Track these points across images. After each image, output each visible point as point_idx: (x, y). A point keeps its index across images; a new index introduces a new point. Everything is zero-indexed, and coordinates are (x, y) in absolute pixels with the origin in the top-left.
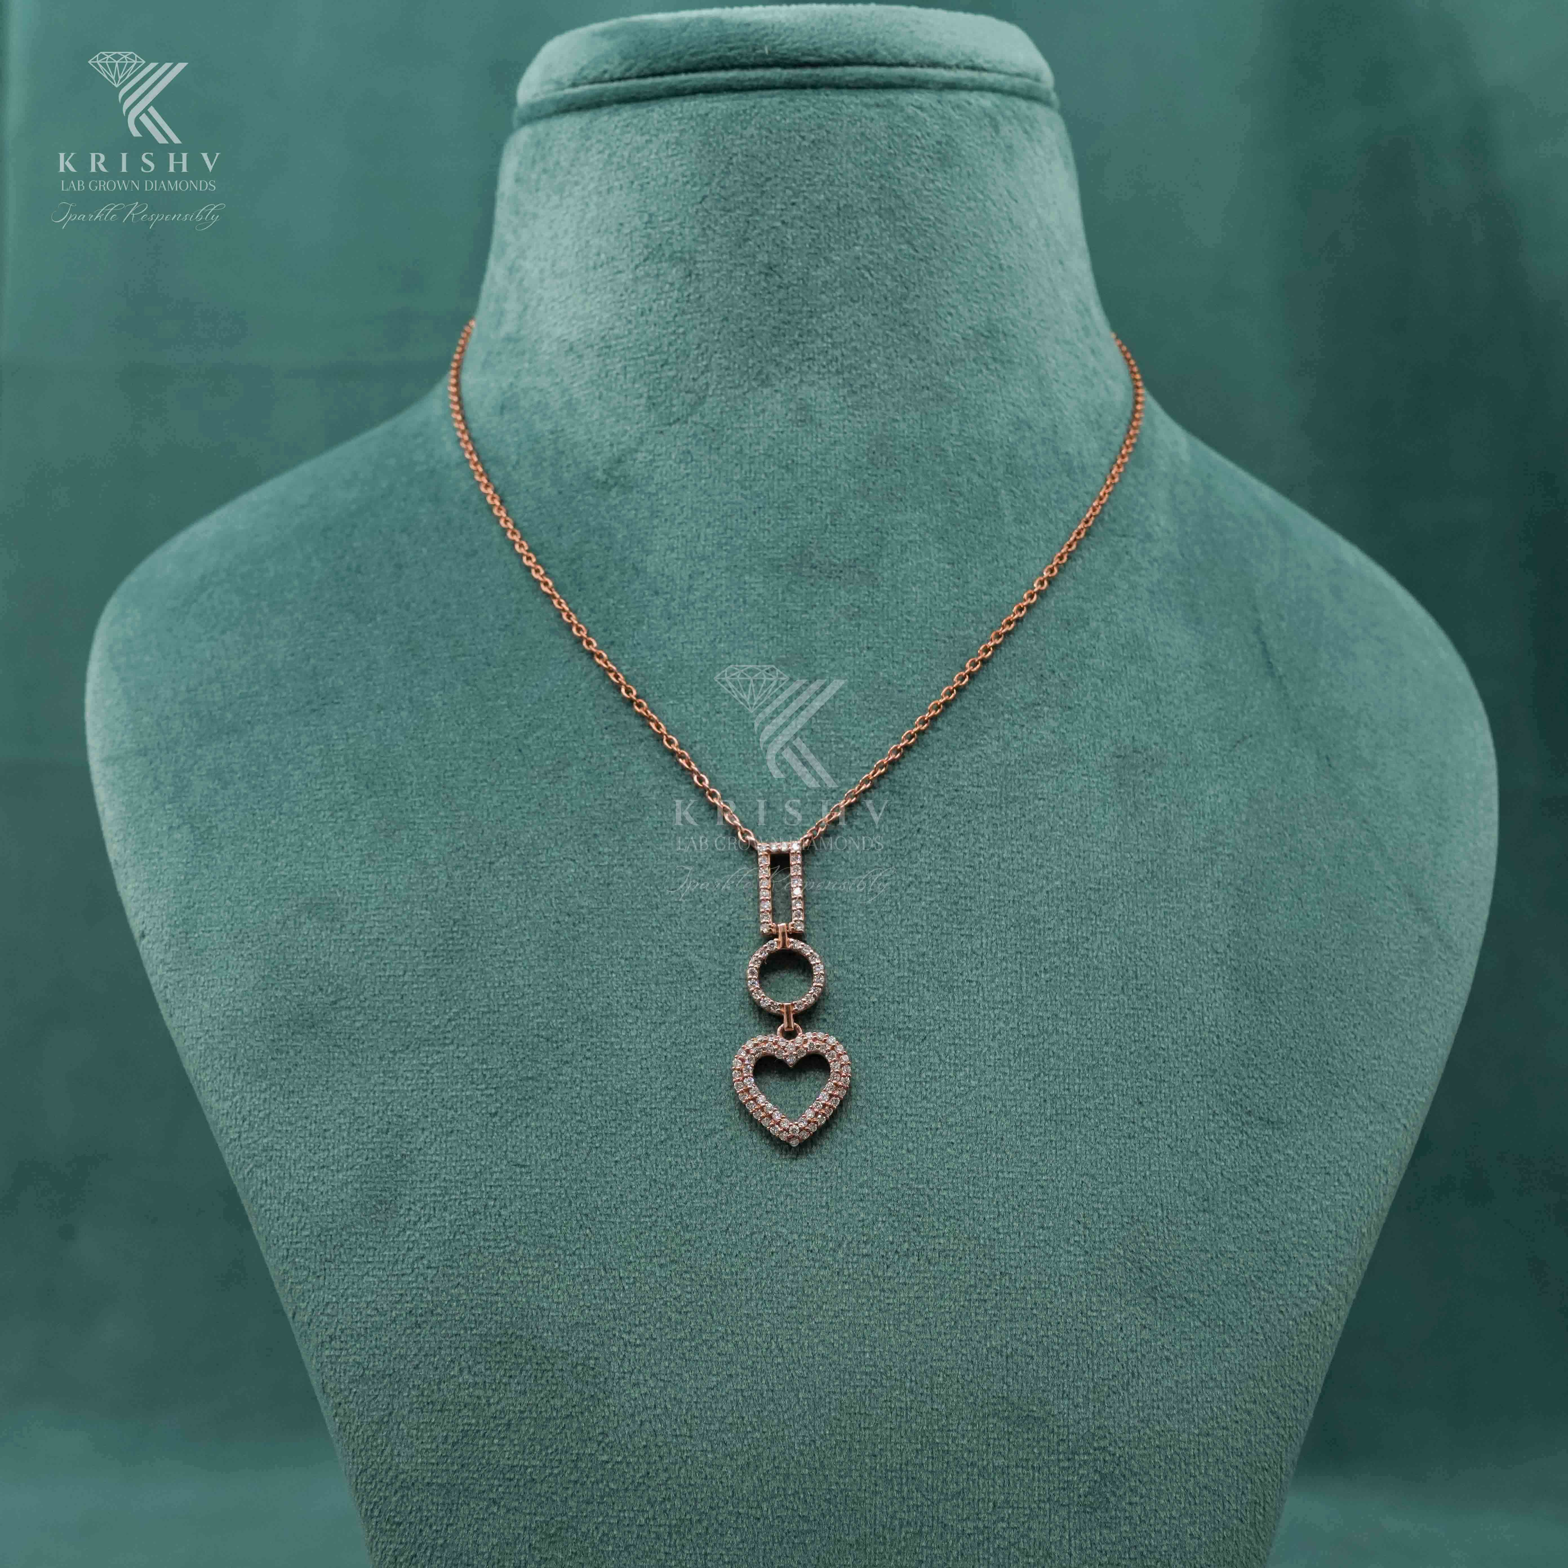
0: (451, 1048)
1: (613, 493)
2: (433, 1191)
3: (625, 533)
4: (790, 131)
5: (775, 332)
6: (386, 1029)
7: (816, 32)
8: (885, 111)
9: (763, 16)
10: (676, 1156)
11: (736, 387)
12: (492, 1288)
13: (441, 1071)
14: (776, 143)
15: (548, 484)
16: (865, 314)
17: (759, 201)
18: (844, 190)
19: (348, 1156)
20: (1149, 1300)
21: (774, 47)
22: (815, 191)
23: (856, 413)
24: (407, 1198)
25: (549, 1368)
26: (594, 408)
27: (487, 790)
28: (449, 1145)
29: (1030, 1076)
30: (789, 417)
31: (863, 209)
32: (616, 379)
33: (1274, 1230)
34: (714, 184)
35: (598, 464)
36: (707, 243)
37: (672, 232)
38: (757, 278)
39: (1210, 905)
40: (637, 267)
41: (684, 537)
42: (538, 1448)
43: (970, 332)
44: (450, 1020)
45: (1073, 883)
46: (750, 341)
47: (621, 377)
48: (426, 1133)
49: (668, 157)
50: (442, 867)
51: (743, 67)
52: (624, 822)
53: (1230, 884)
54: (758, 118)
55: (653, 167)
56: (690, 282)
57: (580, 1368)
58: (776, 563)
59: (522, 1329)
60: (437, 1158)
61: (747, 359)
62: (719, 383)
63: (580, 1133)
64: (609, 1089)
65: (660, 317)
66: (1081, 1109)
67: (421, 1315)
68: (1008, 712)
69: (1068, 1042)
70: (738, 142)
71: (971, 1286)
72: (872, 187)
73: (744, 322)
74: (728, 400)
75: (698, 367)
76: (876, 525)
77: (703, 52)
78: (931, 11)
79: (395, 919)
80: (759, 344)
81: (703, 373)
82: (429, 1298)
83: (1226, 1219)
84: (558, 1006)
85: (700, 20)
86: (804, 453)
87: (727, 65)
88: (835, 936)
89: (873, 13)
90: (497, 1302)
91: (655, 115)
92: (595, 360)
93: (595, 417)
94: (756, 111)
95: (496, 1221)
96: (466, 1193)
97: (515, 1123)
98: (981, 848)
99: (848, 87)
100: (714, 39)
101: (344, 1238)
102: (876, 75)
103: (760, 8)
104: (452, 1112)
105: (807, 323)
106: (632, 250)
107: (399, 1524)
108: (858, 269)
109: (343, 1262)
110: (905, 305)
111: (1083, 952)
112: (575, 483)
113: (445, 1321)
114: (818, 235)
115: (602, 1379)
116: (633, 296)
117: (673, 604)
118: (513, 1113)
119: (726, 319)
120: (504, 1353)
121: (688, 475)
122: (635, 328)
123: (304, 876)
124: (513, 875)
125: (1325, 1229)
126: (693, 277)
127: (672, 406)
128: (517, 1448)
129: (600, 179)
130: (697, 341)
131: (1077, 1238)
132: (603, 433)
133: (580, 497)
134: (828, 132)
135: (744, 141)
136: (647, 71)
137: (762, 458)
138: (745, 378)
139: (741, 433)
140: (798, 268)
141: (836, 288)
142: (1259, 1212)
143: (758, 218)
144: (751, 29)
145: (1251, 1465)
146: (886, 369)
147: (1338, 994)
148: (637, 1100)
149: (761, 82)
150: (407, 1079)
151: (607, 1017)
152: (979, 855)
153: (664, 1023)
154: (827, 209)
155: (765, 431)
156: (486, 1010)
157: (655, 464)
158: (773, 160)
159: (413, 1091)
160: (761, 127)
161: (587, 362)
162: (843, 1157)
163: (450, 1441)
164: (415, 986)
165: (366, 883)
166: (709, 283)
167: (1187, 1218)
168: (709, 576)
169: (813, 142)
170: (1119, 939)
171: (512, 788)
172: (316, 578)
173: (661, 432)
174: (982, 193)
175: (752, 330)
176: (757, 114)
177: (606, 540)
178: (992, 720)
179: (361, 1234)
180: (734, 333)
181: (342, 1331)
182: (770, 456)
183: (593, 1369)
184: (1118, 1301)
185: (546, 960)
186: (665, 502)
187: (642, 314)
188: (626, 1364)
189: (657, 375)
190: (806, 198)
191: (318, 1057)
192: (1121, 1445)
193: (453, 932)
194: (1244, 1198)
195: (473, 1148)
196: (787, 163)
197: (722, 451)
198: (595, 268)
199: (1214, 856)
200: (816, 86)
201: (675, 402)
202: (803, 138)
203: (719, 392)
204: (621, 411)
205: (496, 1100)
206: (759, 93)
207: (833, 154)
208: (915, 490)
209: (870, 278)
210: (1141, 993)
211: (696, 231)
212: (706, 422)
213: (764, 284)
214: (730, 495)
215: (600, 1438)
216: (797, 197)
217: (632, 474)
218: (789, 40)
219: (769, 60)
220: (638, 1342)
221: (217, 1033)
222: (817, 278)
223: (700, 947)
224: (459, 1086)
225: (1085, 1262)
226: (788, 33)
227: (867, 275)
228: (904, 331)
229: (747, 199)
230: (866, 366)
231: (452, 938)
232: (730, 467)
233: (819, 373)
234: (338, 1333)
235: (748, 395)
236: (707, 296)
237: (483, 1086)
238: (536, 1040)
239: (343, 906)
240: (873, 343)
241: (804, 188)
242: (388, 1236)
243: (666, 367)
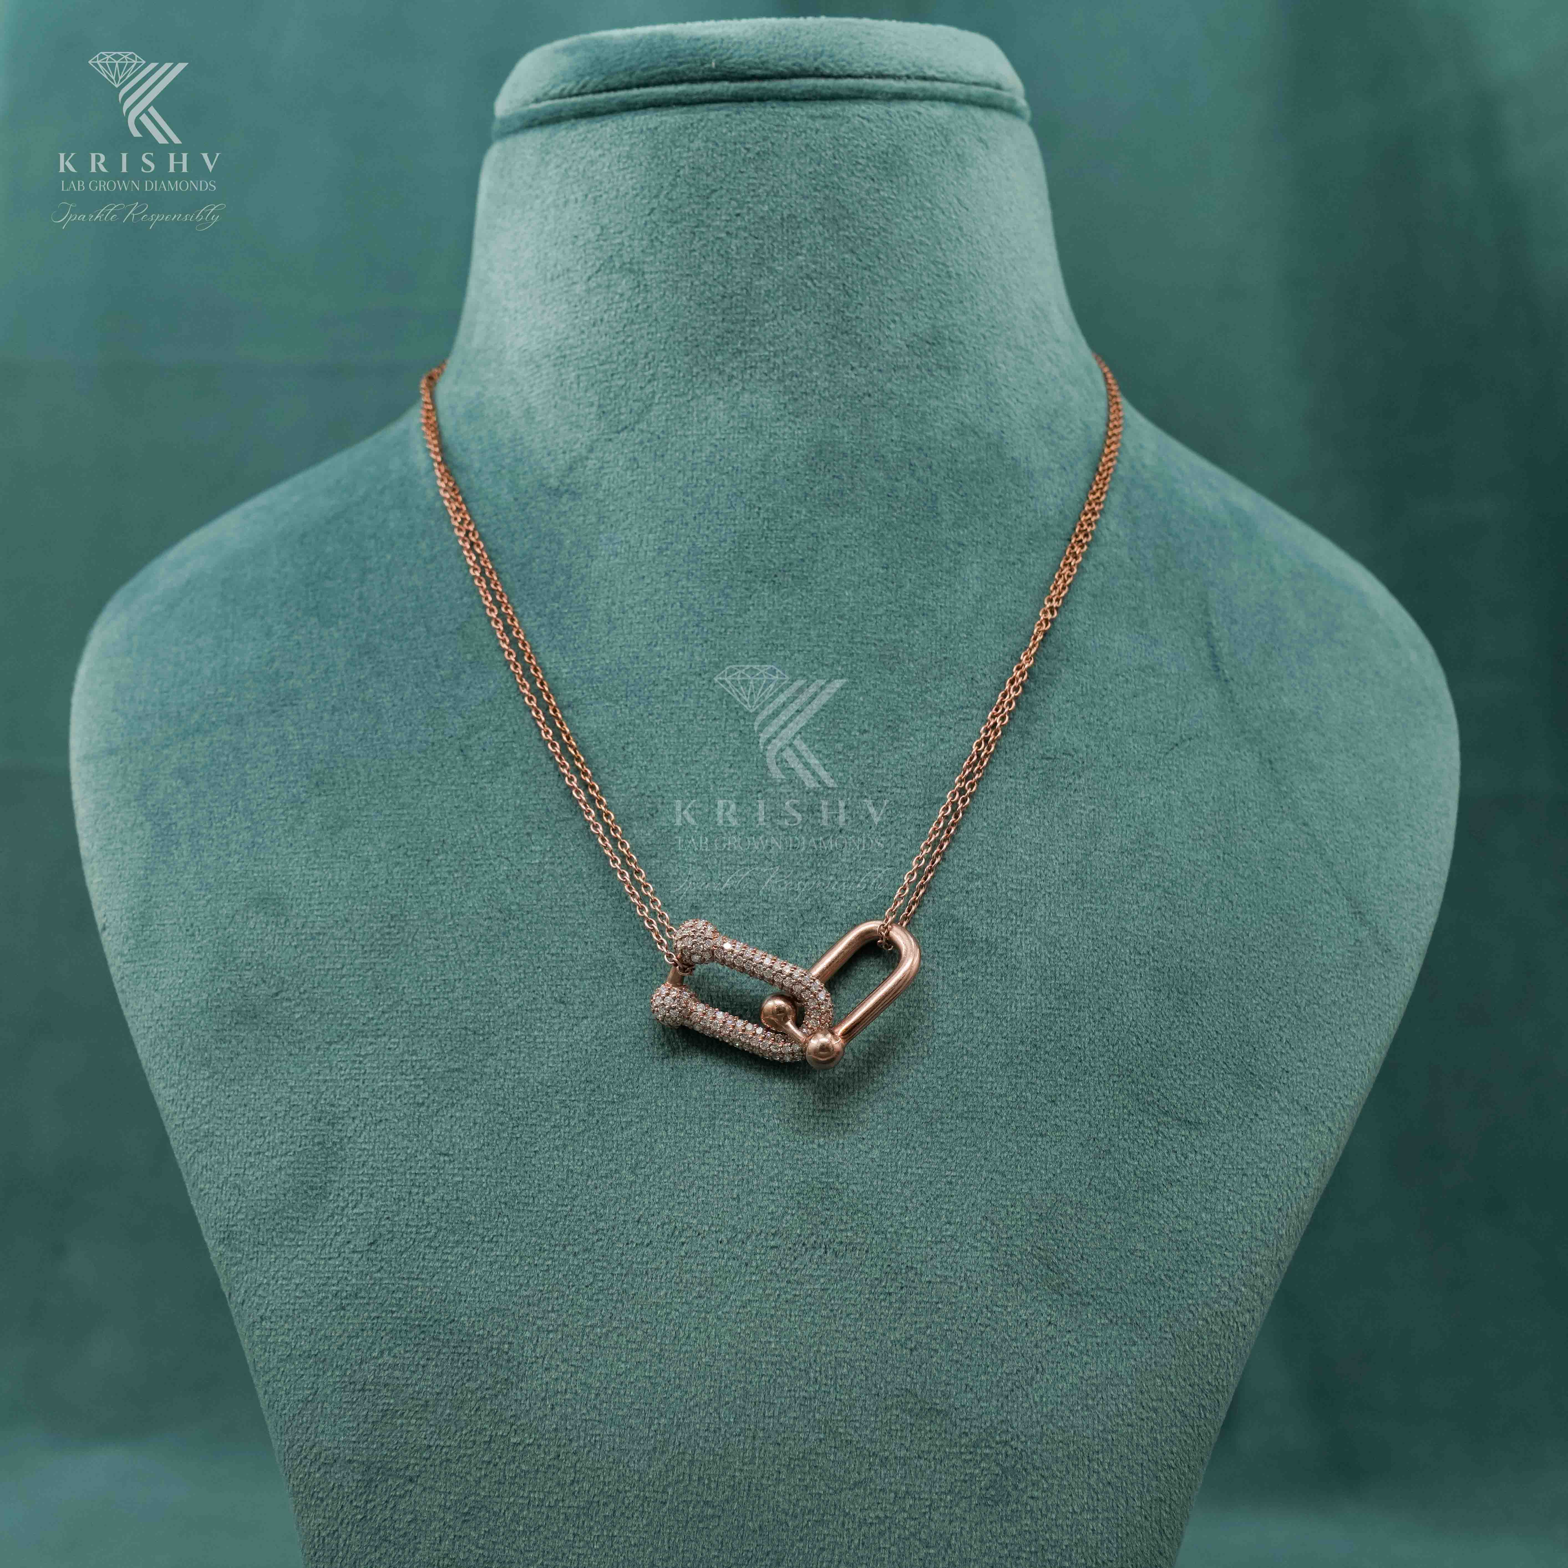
0: (385, 1039)
1: (564, 500)
2: (361, 1178)
3: (574, 538)
4: (735, 144)
5: (719, 340)
6: (323, 1021)
7: (763, 46)
8: (831, 122)
9: (713, 31)
10: (593, 1147)
11: (680, 396)
12: (413, 1272)
13: (373, 1062)
14: (721, 155)
15: (506, 491)
16: (807, 323)
17: (705, 213)
18: (788, 200)
19: (282, 1143)
20: (1055, 1296)
21: (722, 62)
22: (759, 202)
23: (797, 420)
24: (336, 1184)
25: (466, 1351)
26: (550, 416)
27: (429, 789)
28: (378, 1133)
29: (943, 1074)
30: (731, 425)
31: (806, 219)
32: (570, 388)
33: (1186, 1230)
34: (662, 197)
35: (552, 471)
36: (655, 254)
37: (622, 244)
38: (702, 288)
39: (1135, 907)
40: (589, 279)
41: (627, 542)
42: (453, 1429)
43: (915, 339)
44: (383, 1012)
45: (995, 884)
46: (695, 351)
47: (575, 386)
48: (357, 1122)
49: (619, 170)
50: (382, 864)
51: (692, 81)
52: (557, 821)
53: (1159, 886)
54: (704, 131)
55: (605, 180)
56: (639, 293)
57: (494, 1352)
58: (713, 568)
59: (440, 1313)
60: (366, 1146)
61: (691, 368)
62: (665, 391)
63: (502, 1124)
64: (531, 1080)
65: (611, 327)
66: (992, 1107)
67: (346, 1298)
68: (936, 715)
69: (982, 1042)
70: (685, 155)
71: (876, 1279)
72: (815, 197)
73: (689, 331)
74: (673, 408)
75: (645, 376)
76: (813, 531)
77: (654, 67)
78: (885, 23)
79: (337, 914)
80: (703, 352)
81: (650, 381)
82: (354, 1281)
83: (1137, 1218)
84: (485, 1000)
85: (653, 35)
86: (745, 460)
87: (676, 79)
88: (755, 933)
89: (821, 26)
90: (417, 1287)
91: (608, 129)
92: (552, 369)
93: (550, 426)
94: (703, 124)
95: (419, 1207)
96: (392, 1180)
97: (441, 1113)
98: (903, 849)
99: (795, 99)
100: (665, 55)
101: (277, 1221)
102: (823, 87)
103: (712, 23)
104: (382, 1101)
105: (750, 332)
106: (586, 262)
107: (322, 1500)
108: (802, 278)
109: (275, 1245)
110: (847, 314)
111: (1000, 951)
112: (529, 490)
113: (368, 1304)
114: (762, 246)
115: (515, 1363)
116: (586, 307)
117: (613, 608)
118: (439, 1103)
119: (672, 329)
120: (422, 1336)
121: (634, 481)
122: (588, 337)
123: (253, 872)
124: (449, 872)
125: (1240, 1229)
126: (642, 287)
127: (620, 414)
128: (433, 1429)
129: (557, 193)
130: (644, 350)
131: (984, 1235)
132: (557, 440)
133: (533, 503)
134: (773, 144)
135: (691, 154)
136: (602, 87)
137: (704, 464)
138: (690, 385)
139: (685, 440)
140: (741, 277)
141: (779, 297)
142: (1173, 1212)
143: (703, 229)
144: (700, 44)
145: (1157, 1462)
146: (828, 377)
147: (1265, 996)
148: (557, 1092)
149: (709, 96)
150: (341, 1069)
151: (532, 1011)
152: (900, 856)
153: (586, 1017)
154: (770, 219)
155: (708, 438)
156: (418, 1003)
157: (603, 471)
158: (719, 173)
159: (345, 1080)
160: (707, 140)
161: (544, 372)
162: (755, 1150)
163: (370, 1420)
164: (352, 979)
165: (312, 879)
166: (656, 293)
167: (1096, 1216)
168: (649, 581)
169: (758, 154)
170: (1040, 939)
171: (453, 788)
172: (288, 583)
173: (610, 440)
174: (930, 201)
175: (696, 340)
176: (703, 127)
177: (554, 546)
178: (919, 722)
179: (292, 1219)
180: (680, 343)
181: (272, 1311)
182: (712, 463)
183: (507, 1353)
184: (1024, 1297)
185: (477, 955)
186: (611, 508)
187: (594, 325)
188: (538, 1350)
189: (607, 384)
190: (749, 209)
191: (259, 1046)
192: (1023, 1439)
193: (389, 927)
194: (1156, 1198)
195: (400, 1137)
196: (733, 175)
197: (667, 457)
198: (552, 279)
199: (1142, 859)
200: (762, 98)
201: (623, 410)
202: (748, 150)
203: (664, 400)
204: (574, 419)
205: (424, 1091)
206: (706, 106)
207: (777, 165)
208: (852, 496)
209: (813, 288)
210: (1060, 993)
211: (644, 242)
212: (652, 429)
213: (708, 294)
214: (673, 501)
215: (512, 1420)
216: (742, 208)
217: (582, 480)
218: (737, 54)
219: (717, 74)
220: (551, 1328)
221: (165, 1023)
222: (760, 287)
223: (625, 943)
224: (389, 1077)
225: (992, 1258)
226: (736, 46)
227: (809, 283)
228: (846, 338)
229: (693, 210)
230: (807, 374)
231: (389, 933)
232: (673, 473)
233: (760, 380)
234: (268, 1314)
235: (692, 404)
236: (654, 307)
237: (412, 1077)
238: (463, 1032)
239: (289, 901)
240: (814, 350)
241: (749, 199)
242: (318, 1221)
243: (615, 377)
